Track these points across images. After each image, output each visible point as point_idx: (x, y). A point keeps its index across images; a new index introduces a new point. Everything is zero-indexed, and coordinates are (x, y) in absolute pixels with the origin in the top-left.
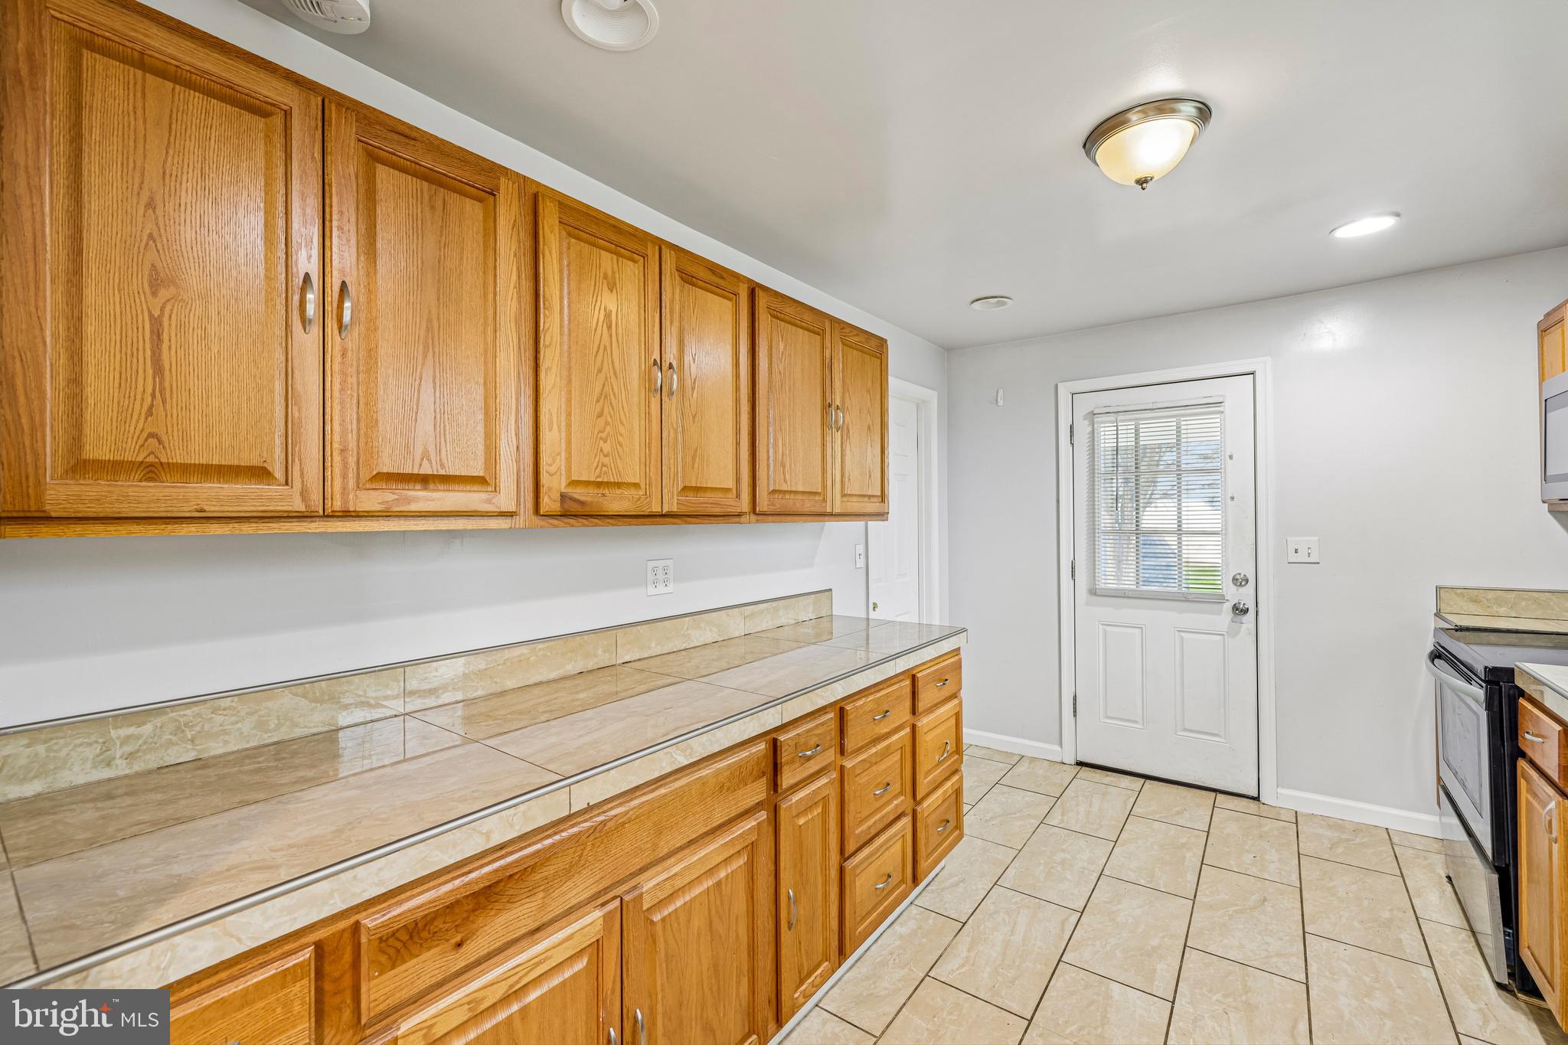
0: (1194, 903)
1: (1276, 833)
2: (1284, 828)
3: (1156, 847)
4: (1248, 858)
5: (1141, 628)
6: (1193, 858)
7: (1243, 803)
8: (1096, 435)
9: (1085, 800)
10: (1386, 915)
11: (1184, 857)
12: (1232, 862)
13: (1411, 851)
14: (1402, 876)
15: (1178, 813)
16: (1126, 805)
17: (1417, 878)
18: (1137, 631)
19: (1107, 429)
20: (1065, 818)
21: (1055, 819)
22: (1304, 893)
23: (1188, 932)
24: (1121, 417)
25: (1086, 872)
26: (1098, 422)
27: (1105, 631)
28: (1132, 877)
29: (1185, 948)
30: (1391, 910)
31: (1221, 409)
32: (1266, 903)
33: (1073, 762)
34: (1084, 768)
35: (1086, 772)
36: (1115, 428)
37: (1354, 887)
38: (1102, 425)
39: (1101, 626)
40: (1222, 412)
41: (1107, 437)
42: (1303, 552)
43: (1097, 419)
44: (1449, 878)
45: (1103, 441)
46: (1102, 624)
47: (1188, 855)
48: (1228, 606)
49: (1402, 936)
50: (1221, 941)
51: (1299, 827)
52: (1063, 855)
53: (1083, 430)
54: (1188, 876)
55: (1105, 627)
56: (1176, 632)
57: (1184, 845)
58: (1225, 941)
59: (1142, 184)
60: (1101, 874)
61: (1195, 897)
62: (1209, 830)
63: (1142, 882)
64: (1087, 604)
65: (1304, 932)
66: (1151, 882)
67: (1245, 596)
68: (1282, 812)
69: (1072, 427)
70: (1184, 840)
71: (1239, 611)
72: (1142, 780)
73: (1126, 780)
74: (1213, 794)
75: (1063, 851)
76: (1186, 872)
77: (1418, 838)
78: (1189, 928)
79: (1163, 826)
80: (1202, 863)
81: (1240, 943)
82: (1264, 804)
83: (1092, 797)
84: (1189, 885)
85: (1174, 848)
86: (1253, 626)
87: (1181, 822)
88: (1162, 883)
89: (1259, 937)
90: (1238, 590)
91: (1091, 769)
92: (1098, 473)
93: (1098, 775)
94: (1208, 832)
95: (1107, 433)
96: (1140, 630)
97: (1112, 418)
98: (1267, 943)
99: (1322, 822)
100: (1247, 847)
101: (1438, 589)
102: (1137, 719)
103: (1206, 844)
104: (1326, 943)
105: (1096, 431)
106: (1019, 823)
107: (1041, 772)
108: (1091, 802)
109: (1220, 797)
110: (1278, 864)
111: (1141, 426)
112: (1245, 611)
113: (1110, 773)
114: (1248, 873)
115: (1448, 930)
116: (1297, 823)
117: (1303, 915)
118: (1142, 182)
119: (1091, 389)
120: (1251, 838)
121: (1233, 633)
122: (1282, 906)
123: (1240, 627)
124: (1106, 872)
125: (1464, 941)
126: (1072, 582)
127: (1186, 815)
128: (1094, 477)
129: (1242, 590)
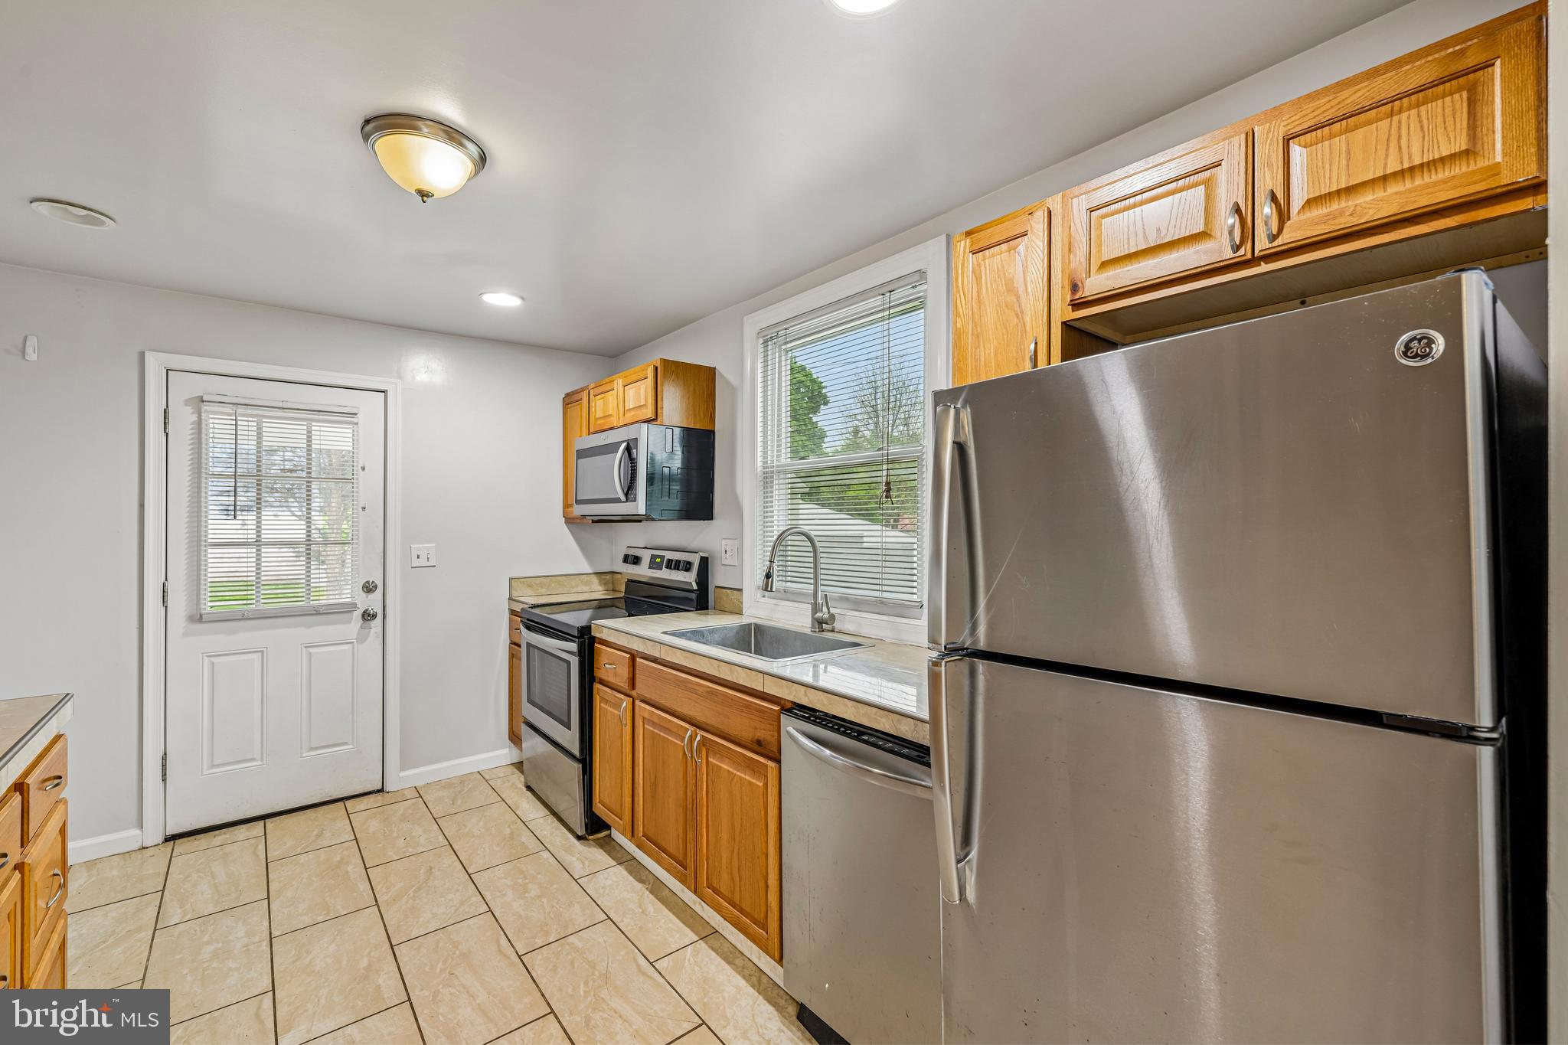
0: (378, 907)
1: (410, 811)
2: (413, 804)
3: (314, 879)
4: (401, 842)
5: (262, 652)
6: (355, 868)
7: (372, 800)
8: (203, 426)
9: (202, 875)
10: (508, 831)
11: (347, 872)
12: (391, 853)
13: (499, 781)
14: (503, 800)
15: (318, 836)
16: (258, 856)
17: (511, 796)
18: (256, 657)
19: (217, 421)
20: (188, 907)
21: (173, 913)
22: (453, 846)
23: (387, 934)
24: (240, 410)
25: (252, 947)
26: (206, 411)
27: (213, 663)
28: (307, 920)
29: (393, 949)
30: (509, 826)
31: (355, 420)
32: (433, 870)
33: (160, 839)
34: (178, 842)
35: (182, 846)
36: (234, 422)
37: (481, 824)
38: (211, 416)
39: (206, 659)
40: (357, 424)
41: (216, 431)
42: (423, 557)
43: (205, 407)
44: (529, 788)
45: (211, 435)
46: (207, 656)
47: (349, 868)
48: (358, 614)
49: (523, 840)
50: (417, 922)
51: (424, 798)
52: (210, 948)
53: (183, 419)
54: (360, 885)
55: (212, 659)
56: (304, 648)
57: (340, 862)
58: (421, 920)
59: (422, 196)
60: (271, 939)
61: (376, 901)
62: (355, 836)
63: (320, 919)
64: (186, 634)
65: (469, 875)
66: (328, 914)
67: (373, 602)
68: (405, 792)
69: (166, 412)
70: (338, 858)
71: (368, 616)
72: (261, 823)
73: (242, 832)
74: (341, 804)
75: (208, 943)
76: (356, 884)
77: (498, 770)
78: (386, 930)
79: (311, 856)
80: (366, 869)
81: (432, 914)
82: (388, 792)
83: (210, 867)
84: (365, 894)
85: (332, 870)
86: (380, 629)
87: (325, 843)
88: (339, 907)
89: (443, 899)
90: (367, 597)
91: (189, 839)
92: (206, 473)
93: (203, 841)
94: (356, 839)
95: (216, 426)
96: (260, 654)
97: (229, 409)
98: (450, 900)
99: (437, 787)
100: (395, 835)
101: (511, 579)
102: (255, 757)
103: (360, 851)
104: (485, 874)
105: (203, 422)
106: (120, 950)
107: (115, 873)
108: (212, 873)
109: (349, 803)
110: (425, 835)
111: (264, 424)
112: (374, 616)
113: (217, 832)
114: (407, 854)
115: (541, 821)
116: (420, 796)
117: (462, 863)
118: (423, 194)
119: (198, 370)
120: (394, 825)
121: (361, 639)
122: (444, 866)
123: (369, 632)
124: (275, 933)
125: (552, 823)
126: (163, 609)
127: (327, 834)
128: (199, 477)
129: (371, 596)
